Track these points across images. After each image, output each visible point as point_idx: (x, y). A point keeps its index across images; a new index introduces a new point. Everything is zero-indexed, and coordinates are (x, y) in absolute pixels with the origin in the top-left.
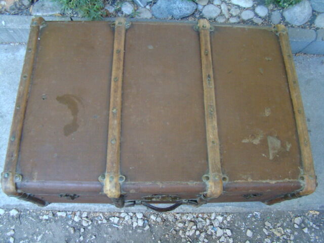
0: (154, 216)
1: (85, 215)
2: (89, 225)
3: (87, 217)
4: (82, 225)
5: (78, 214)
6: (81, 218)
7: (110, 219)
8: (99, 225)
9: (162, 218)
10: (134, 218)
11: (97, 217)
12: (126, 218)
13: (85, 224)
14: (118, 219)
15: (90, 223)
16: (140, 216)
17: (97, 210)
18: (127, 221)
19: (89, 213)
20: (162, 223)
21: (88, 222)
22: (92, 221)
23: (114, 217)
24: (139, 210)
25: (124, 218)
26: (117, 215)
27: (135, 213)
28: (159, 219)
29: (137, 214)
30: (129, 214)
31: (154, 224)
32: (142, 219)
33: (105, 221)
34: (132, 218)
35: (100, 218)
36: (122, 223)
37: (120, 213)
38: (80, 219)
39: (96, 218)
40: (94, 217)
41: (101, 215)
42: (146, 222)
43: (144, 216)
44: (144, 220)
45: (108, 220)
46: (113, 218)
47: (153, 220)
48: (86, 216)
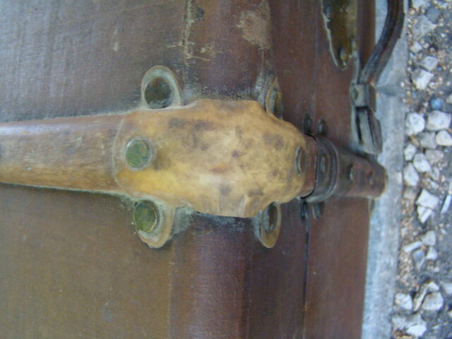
0: (418, 75)
1: (406, 302)
2: (442, 290)
3: (414, 295)
4: (440, 312)
5: (399, 322)
6: (414, 313)
7: (423, 219)
8: (442, 259)
9: (425, 52)
10: (424, 143)
11: (414, 263)
12: (424, 166)
13: (436, 304)
14: (425, 194)
15: (433, 286)
16: (417, 124)
17: (393, 262)
18: (433, 166)
19: (400, 287)
20: (442, 54)
21: (429, 293)
22: (427, 280)
23: (416, 207)
24: (396, 122)
25: (422, 175)
26: (410, 196)
27: (408, 140)
28: (430, 63)
29: (410, 133)
30: (408, 158)
31: (445, 80)
32: (426, 118)
33: (430, 238)
34: (424, 150)
35: (418, 253)
36: (439, 183)
37: (405, 187)
38: (418, 317)
39: (419, 265)
40: (414, 271)
41: (408, 249)
42: (436, 103)
43: (418, 109)
44: (431, 110)
45: (425, 228)
46: (420, 210)
47: (432, 81)
48: (408, 297)
